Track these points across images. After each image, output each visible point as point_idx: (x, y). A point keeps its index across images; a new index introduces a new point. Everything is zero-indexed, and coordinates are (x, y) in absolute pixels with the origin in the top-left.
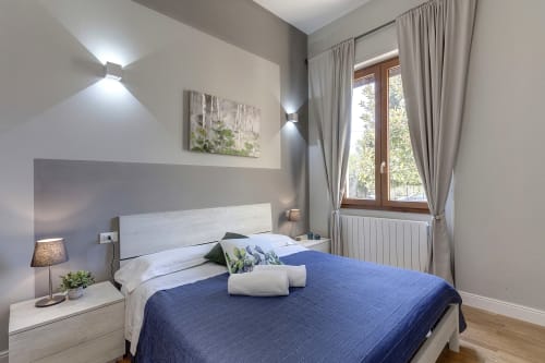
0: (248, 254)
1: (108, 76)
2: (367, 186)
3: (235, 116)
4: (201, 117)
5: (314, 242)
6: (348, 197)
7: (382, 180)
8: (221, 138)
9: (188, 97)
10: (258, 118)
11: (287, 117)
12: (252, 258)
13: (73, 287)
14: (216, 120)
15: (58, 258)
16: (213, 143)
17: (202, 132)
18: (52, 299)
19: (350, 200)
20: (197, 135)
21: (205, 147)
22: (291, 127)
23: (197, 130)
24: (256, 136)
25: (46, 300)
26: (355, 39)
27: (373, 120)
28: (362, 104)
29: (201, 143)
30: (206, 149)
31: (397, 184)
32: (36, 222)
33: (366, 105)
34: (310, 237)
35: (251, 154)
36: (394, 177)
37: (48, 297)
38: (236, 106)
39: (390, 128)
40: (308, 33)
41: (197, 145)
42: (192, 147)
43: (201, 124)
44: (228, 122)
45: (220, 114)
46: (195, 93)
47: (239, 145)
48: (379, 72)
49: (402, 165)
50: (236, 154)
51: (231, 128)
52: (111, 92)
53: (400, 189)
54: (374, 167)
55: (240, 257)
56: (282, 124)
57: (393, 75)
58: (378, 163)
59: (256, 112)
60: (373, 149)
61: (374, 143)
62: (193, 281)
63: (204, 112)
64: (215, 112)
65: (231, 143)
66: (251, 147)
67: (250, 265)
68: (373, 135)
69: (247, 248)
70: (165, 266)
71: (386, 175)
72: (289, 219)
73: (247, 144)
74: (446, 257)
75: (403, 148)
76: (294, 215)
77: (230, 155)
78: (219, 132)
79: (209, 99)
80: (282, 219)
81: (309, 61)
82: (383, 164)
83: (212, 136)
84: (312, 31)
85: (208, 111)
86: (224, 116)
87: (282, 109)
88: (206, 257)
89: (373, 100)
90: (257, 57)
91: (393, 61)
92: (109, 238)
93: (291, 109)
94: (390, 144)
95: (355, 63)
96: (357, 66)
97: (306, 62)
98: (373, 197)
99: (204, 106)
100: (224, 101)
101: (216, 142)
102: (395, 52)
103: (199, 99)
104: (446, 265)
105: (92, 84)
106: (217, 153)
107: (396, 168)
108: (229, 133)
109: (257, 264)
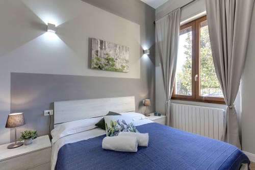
0: (117, 125)
1: (48, 30)
2: (188, 88)
3: (116, 51)
4: (97, 51)
5: (157, 117)
6: (176, 93)
7: (195, 85)
8: (108, 62)
9: (91, 41)
10: (128, 52)
11: (144, 52)
12: (119, 127)
13: (26, 139)
14: (105, 53)
15: (18, 123)
16: (104, 65)
17: (98, 59)
18: (16, 144)
19: (177, 95)
20: (95, 61)
21: (99, 67)
22: (146, 57)
23: (95, 58)
24: (127, 62)
25: (13, 145)
26: (181, 8)
27: (191, 54)
28: (185, 46)
29: (97, 64)
30: (100, 68)
31: (204, 87)
32: (11, 104)
33: (187, 47)
34: (155, 115)
35: (124, 71)
36: (202, 83)
37: (14, 143)
38: (116, 46)
39: (200, 58)
40: (155, 8)
41: (95, 66)
42: (92, 67)
43: (97, 55)
44: (112, 54)
45: (108, 50)
46: (95, 39)
47: (118, 66)
48: (195, 25)
49: (207, 77)
50: (116, 70)
51: (113, 57)
52: (50, 39)
53: (206, 90)
54: (191, 78)
55: (113, 126)
56: (141, 56)
57: (203, 26)
58: (193, 76)
59: (127, 49)
60: (191, 69)
61: (191, 66)
62: (86, 139)
63: (99, 49)
64: (105, 49)
65: (113, 65)
66: (124, 67)
67: (118, 131)
68: (191, 62)
69: (118, 121)
70: (73, 129)
71: (198, 82)
72: (144, 105)
73: (122, 65)
74: (236, 131)
75: (207, 68)
76: (147, 103)
77: (113, 71)
78: (107, 60)
79: (102, 42)
80: (141, 104)
81: (156, 22)
82: (197, 76)
83: (103, 61)
84: (158, 7)
85: (101, 48)
86: (110, 51)
87: (141, 48)
88: (96, 125)
89: (191, 44)
90: (128, 21)
91: (203, 18)
92: (49, 113)
93: (146, 48)
94: (200, 66)
95: (180, 21)
96: (182, 23)
97: (154, 23)
98: (190, 94)
99: (99, 46)
100: (109, 43)
101: (105, 65)
102: (204, 13)
103: (97, 42)
104: (236, 136)
105: (41, 34)
106: (106, 70)
107: (203, 79)
108: (112, 60)
109: (122, 131)
